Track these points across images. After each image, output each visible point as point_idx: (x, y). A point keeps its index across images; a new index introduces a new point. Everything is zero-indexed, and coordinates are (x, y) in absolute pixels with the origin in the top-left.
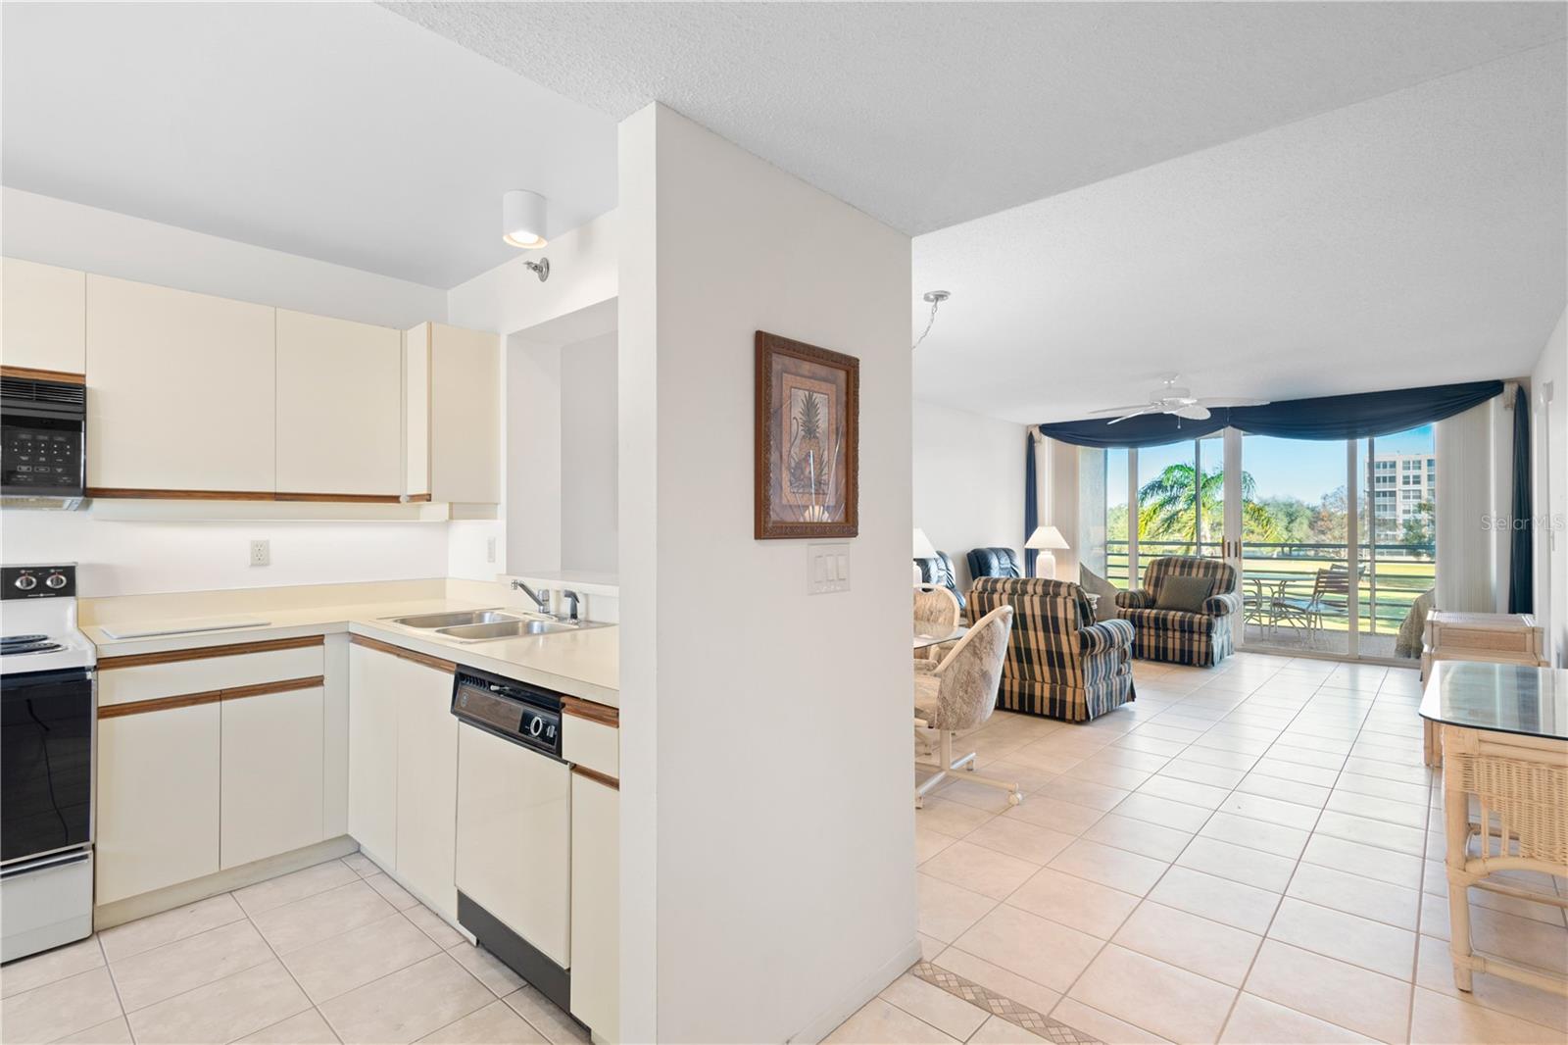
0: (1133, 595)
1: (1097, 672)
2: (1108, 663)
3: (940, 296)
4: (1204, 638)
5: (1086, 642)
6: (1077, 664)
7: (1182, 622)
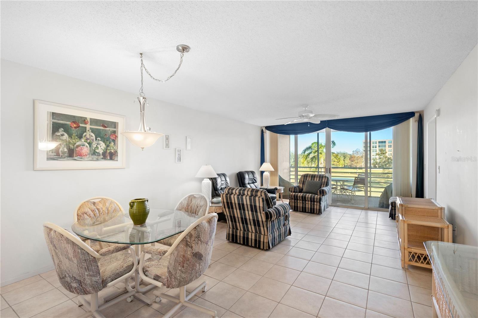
0: (295, 188)
1: (274, 227)
2: (279, 223)
3: (184, 49)
4: (318, 204)
5: (268, 216)
6: (265, 225)
7: (311, 198)
